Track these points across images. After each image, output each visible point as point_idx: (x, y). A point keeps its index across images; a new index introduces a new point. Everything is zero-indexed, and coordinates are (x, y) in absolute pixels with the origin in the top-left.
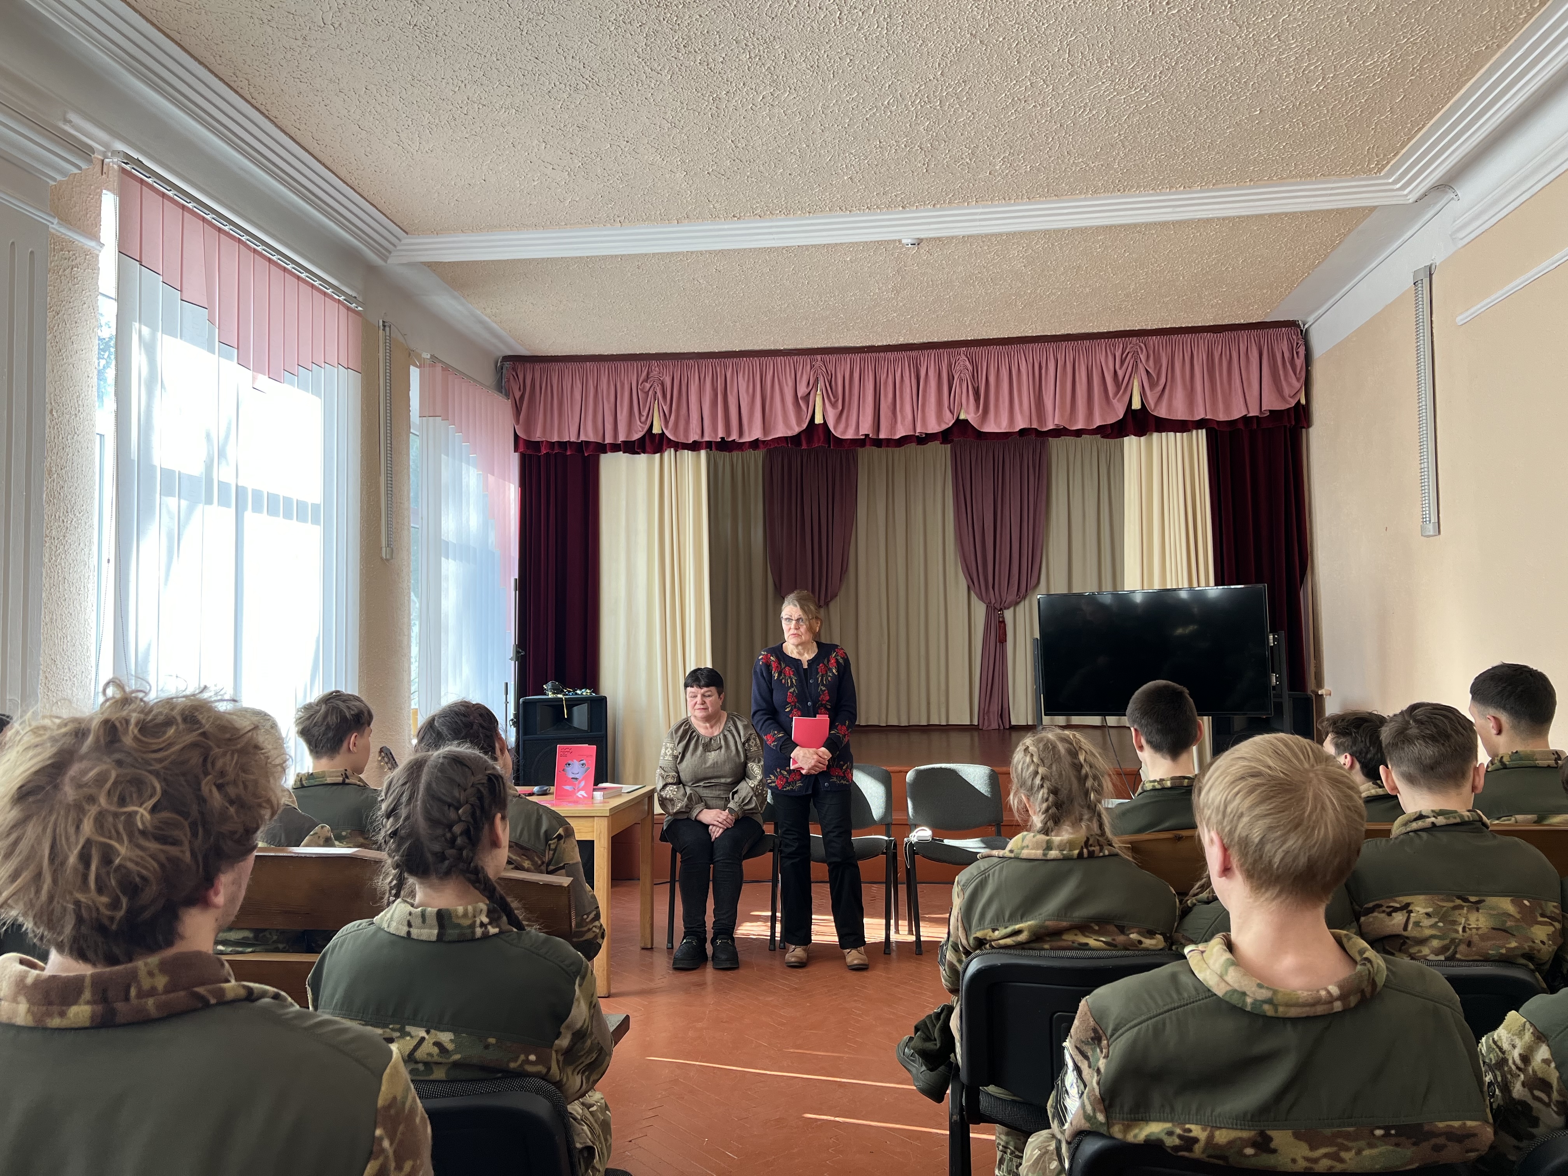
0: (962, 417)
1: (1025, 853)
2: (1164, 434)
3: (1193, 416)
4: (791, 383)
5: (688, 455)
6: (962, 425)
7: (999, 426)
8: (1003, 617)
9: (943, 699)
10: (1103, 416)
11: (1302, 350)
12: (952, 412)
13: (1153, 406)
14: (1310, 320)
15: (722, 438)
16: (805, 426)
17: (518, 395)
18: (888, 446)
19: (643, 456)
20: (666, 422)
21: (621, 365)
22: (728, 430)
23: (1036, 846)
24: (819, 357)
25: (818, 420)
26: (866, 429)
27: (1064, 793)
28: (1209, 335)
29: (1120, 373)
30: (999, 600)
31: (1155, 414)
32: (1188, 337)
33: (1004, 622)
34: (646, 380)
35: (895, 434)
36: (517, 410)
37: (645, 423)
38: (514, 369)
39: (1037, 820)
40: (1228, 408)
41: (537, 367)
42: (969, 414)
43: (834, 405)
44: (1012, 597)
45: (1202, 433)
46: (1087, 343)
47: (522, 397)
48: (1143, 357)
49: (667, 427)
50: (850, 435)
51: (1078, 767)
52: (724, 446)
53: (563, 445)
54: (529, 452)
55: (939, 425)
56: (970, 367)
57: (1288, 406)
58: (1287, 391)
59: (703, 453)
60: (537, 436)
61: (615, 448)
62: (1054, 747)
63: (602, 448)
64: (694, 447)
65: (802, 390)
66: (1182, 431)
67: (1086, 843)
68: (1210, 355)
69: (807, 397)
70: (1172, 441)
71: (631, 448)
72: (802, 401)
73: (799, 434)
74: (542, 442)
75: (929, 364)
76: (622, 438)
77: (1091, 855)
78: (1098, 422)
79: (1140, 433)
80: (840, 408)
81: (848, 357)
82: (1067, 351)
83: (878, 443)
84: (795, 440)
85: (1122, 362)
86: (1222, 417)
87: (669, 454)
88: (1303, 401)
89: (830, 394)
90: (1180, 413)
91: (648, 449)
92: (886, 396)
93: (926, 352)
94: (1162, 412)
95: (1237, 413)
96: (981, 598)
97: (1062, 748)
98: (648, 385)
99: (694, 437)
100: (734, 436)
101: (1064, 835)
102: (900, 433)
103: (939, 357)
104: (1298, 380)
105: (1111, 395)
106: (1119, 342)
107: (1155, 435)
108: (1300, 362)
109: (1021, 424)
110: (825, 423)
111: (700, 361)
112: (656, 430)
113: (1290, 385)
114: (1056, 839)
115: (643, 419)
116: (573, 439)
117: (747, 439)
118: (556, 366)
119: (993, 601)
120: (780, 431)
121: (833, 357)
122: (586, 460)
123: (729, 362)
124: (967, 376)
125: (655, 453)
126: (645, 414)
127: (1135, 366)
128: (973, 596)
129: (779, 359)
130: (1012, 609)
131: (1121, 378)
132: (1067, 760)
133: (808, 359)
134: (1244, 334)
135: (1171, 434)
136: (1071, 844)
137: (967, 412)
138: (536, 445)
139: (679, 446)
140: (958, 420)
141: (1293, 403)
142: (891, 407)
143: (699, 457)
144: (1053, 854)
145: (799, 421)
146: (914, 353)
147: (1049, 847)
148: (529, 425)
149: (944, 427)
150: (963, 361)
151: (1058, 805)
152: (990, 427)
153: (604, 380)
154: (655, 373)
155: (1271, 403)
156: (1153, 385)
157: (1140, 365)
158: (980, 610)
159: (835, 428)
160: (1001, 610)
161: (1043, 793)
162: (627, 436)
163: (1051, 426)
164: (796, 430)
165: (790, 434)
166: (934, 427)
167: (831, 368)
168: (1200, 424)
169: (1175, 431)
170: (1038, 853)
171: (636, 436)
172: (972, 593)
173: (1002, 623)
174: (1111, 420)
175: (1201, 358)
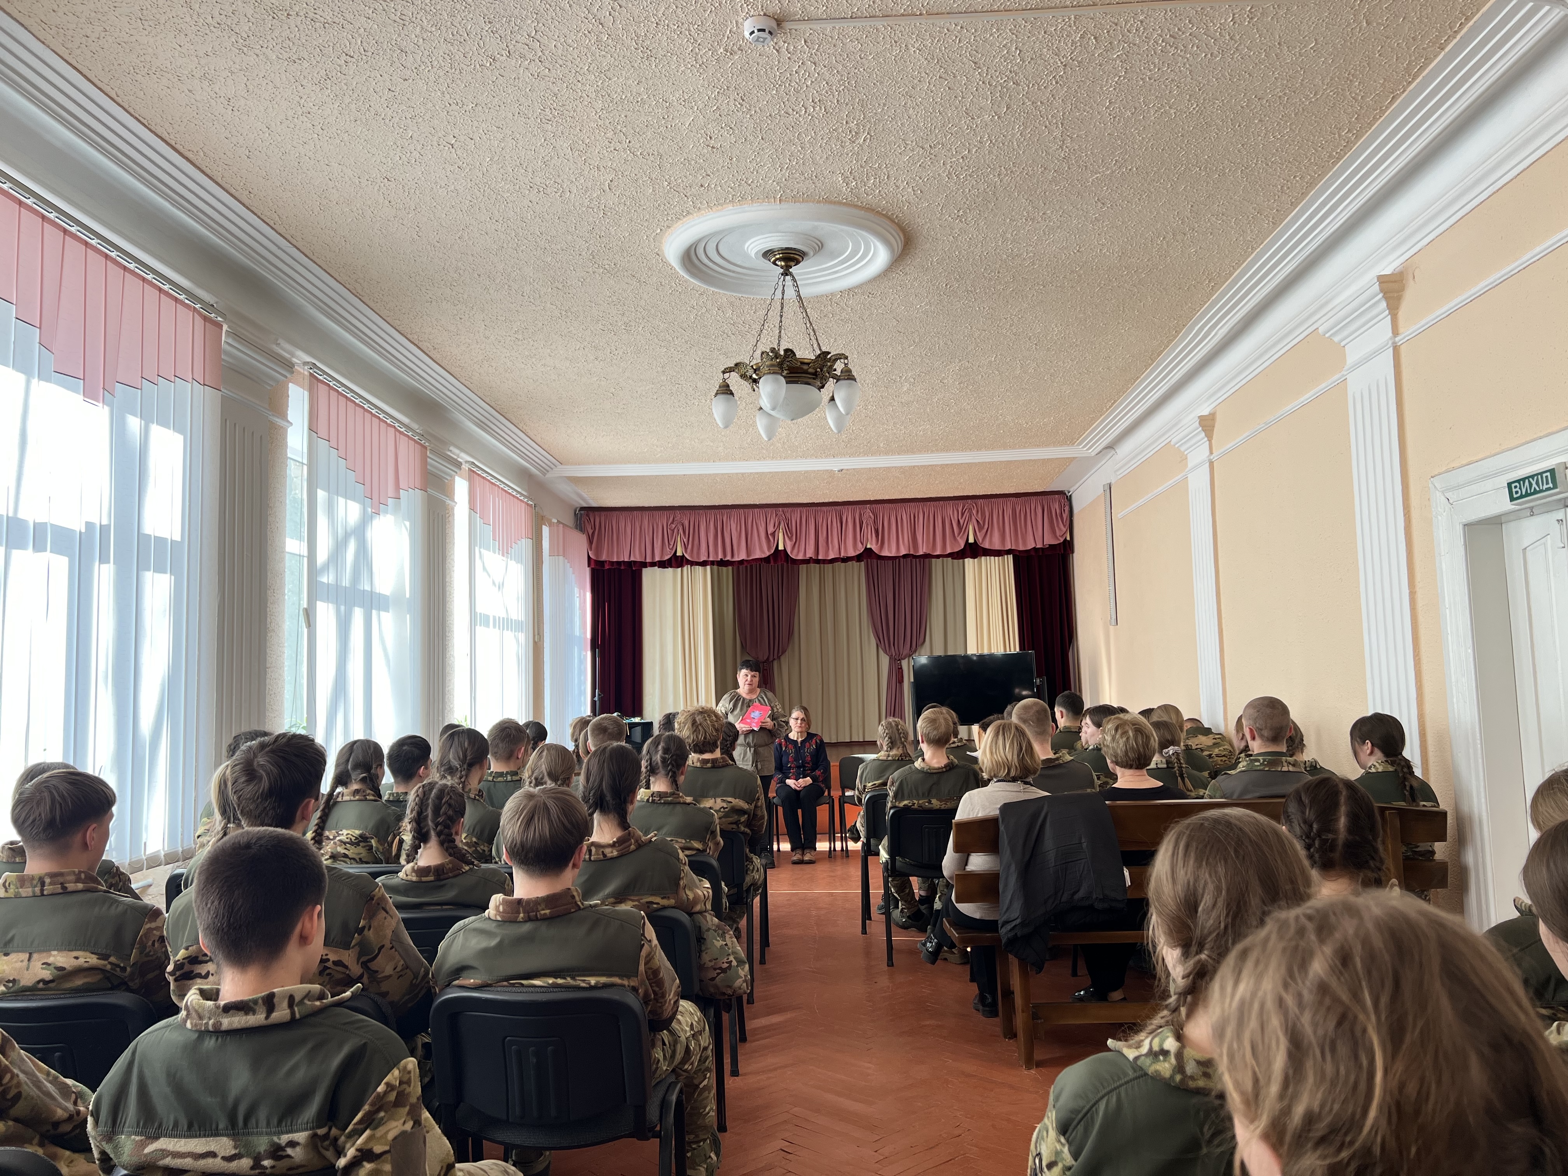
0: (868, 546)
1: (881, 758)
2: (988, 557)
3: (1004, 547)
4: (763, 525)
5: (699, 569)
6: (868, 552)
7: (891, 553)
8: (901, 665)
9: (861, 723)
10: (952, 548)
11: (1067, 509)
12: (862, 544)
13: (981, 541)
14: (1072, 490)
15: (721, 559)
16: (772, 551)
17: (590, 532)
18: (824, 563)
19: (670, 570)
20: (686, 549)
21: (656, 513)
22: (725, 554)
23: (885, 756)
24: (781, 509)
25: (781, 547)
26: (810, 554)
27: (893, 739)
28: (1012, 499)
29: (961, 522)
30: (898, 654)
31: (982, 546)
32: (1001, 500)
33: (901, 668)
34: (672, 523)
35: (828, 556)
36: (590, 542)
37: (672, 549)
38: (587, 515)
39: (885, 748)
40: (1025, 543)
41: (603, 513)
42: (872, 545)
43: (790, 539)
44: (906, 651)
45: (1011, 557)
46: (941, 503)
47: (593, 533)
48: (974, 512)
49: (686, 552)
50: (800, 557)
51: (898, 730)
52: (722, 563)
53: (619, 563)
54: (597, 567)
55: (855, 551)
56: (873, 517)
57: (1059, 542)
58: (1058, 533)
59: (708, 568)
60: (604, 558)
61: (653, 564)
62: (891, 724)
63: (644, 565)
64: (704, 564)
65: (771, 530)
66: (998, 556)
67: (901, 756)
68: (1014, 511)
69: (773, 534)
70: (994, 561)
71: (662, 564)
72: (771, 537)
73: (769, 556)
74: (606, 561)
75: (848, 514)
76: (657, 559)
77: (902, 759)
78: (949, 551)
79: (974, 557)
80: (794, 540)
81: (799, 510)
82: (931, 507)
83: (818, 561)
84: (767, 560)
85: (963, 514)
86: (1021, 548)
87: (686, 569)
88: (1068, 539)
89: (788, 532)
90: (997, 546)
91: (673, 565)
92: (822, 533)
93: (846, 507)
94: (986, 545)
95: (1030, 545)
96: (886, 652)
97: (893, 724)
98: (674, 526)
99: (703, 558)
100: (729, 558)
101: (894, 752)
102: (831, 556)
103: (854, 510)
104: (1064, 526)
105: (956, 535)
106: (961, 503)
107: (983, 558)
108: (1065, 515)
109: (903, 552)
110: (785, 549)
111: (706, 511)
112: (679, 553)
113: (1060, 529)
114: (891, 753)
115: (671, 547)
116: (626, 560)
117: (736, 559)
118: (615, 513)
119: (894, 654)
120: (757, 555)
121: (790, 509)
122: (633, 572)
123: (725, 511)
124: (871, 522)
125: (678, 567)
126: (672, 544)
127: (970, 517)
128: (881, 652)
129: (756, 510)
130: (907, 659)
131: (962, 524)
132: (895, 728)
133: (774, 510)
134: (1034, 498)
135: (992, 558)
136: (896, 755)
137: (871, 544)
138: (602, 563)
139: (693, 563)
140: (866, 549)
141: (1062, 540)
142: (825, 540)
143: (705, 571)
144: (890, 758)
145: (769, 548)
146: (838, 508)
147: (889, 756)
148: (598, 551)
149: (858, 553)
150: (868, 513)
151: (892, 743)
152: (885, 553)
153: (646, 521)
154: (678, 518)
155: (1049, 540)
156: (981, 528)
157: (973, 517)
158: (885, 660)
159: (791, 553)
160: (899, 660)
161: (887, 738)
162: (661, 557)
163: (921, 553)
164: (768, 554)
165: (763, 556)
166: (851, 553)
167: (788, 515)
168: (1008, 552)
169: (995, 556)
170: (885, 758)
171: (667, 558)
172: (880, 649)
173: (901, 669)
174: (956, 550)
175: (1008, 512)
